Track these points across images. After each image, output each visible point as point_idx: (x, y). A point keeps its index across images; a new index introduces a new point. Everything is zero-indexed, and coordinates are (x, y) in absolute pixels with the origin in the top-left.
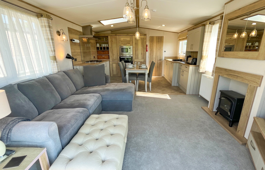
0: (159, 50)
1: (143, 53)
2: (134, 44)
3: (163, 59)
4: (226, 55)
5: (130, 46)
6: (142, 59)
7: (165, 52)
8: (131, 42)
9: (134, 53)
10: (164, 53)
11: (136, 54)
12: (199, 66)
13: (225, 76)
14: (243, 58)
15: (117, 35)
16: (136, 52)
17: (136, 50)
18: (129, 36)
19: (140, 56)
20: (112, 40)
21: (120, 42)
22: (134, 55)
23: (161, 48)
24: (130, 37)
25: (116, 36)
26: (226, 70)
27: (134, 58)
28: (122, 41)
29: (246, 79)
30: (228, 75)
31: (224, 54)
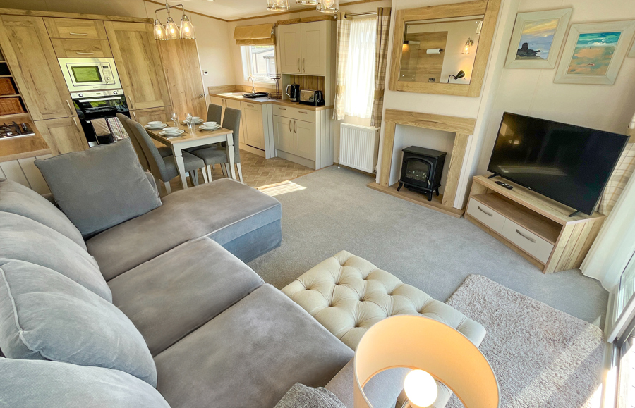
0: (190, 67)
1: (158, 82)
2: (117, 49)
3: (206, 93)
4: (408, 86)
5: (106, 60)
6: (157, 100)
7: (206, 73)
8: (105, 43)
9: (127, 82)
10: (203, 77)
11: (135, 87)
12: (332, 107)
13: (410, 124)
14: (444, 94)
15: (34, 12)
16: (130, 78)
17: (131, 72)
18: (92, 22)
19: (149, 91)
20: (14, 34)
21: (58, 43)
22: (129, 89)
23: (193, 64)
24: (95, 25)
25: (30, 19)
26: (410, 114)
27: (130, 99)
28: (63, 40)
29: (451, 126)
30: (415, 122)
31: (403, 86)
